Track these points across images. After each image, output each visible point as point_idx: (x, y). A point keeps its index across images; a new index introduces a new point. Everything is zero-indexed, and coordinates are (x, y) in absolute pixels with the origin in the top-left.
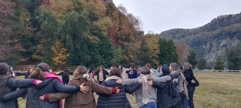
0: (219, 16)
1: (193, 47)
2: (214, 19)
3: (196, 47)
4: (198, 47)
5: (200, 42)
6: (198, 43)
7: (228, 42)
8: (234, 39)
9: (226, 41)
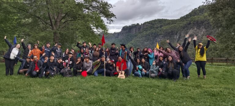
0: (200, 6)
1: (166, 37)
2: (195, 9)
3: (168, 37)
4: (170, 37)
5: (173, 32)
6: (171, 33)
7: (195, 32)
8: (201, 28)
9: (193, 31)
